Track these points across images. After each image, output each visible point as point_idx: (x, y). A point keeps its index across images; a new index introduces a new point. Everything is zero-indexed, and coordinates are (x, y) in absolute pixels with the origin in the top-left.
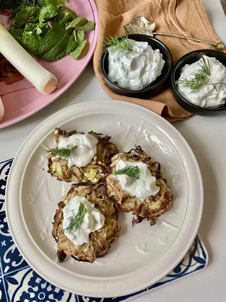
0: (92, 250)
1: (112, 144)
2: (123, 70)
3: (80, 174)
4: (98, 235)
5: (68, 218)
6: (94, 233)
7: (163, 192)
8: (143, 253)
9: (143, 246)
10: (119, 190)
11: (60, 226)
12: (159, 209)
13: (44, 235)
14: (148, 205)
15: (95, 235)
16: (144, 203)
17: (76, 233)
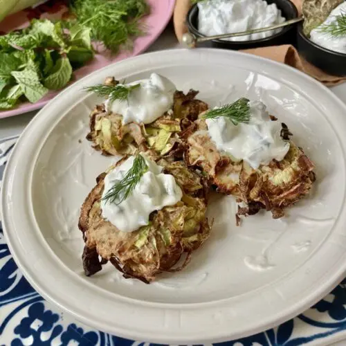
0: (154, 246)
1: (200, 101)
2: (220, 21)
3: (143, 138)
4: (167, 215)
5: (113, 181)
6: (159, 212)
7: (296, 155)
8: (259, 269)
9: (260, 258)
10: (211, 151)
11: (96, 204)
12: (289, 182)
13: (63, 233)
14: (267, 176)
15: (162, 216)
16: (260, 172)
17: (124, 204)
